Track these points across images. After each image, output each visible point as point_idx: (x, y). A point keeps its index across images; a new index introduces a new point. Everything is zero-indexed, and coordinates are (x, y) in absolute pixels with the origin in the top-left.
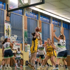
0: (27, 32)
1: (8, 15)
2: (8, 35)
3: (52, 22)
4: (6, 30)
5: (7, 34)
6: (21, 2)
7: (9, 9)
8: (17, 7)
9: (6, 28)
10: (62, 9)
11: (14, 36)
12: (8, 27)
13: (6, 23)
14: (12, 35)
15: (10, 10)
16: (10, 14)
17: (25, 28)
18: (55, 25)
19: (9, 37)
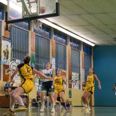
0: (35, 55)
1: (7, 29)
2: (6, 60)
3: (69, 43)
4: (4, 52)
5: (6, 57)
6: (27, 11)
7: (8, 20)
8: (21, 18)
9: (3, 48)
10: (82, 26)
11: (15, 60)
12: (7, 46)
13: (4, 40)
14: (13, 60)
15: (10, 20)
16: (11, 28)
17: (32, 50)
18: (73, 48)
19: (8, 62)
